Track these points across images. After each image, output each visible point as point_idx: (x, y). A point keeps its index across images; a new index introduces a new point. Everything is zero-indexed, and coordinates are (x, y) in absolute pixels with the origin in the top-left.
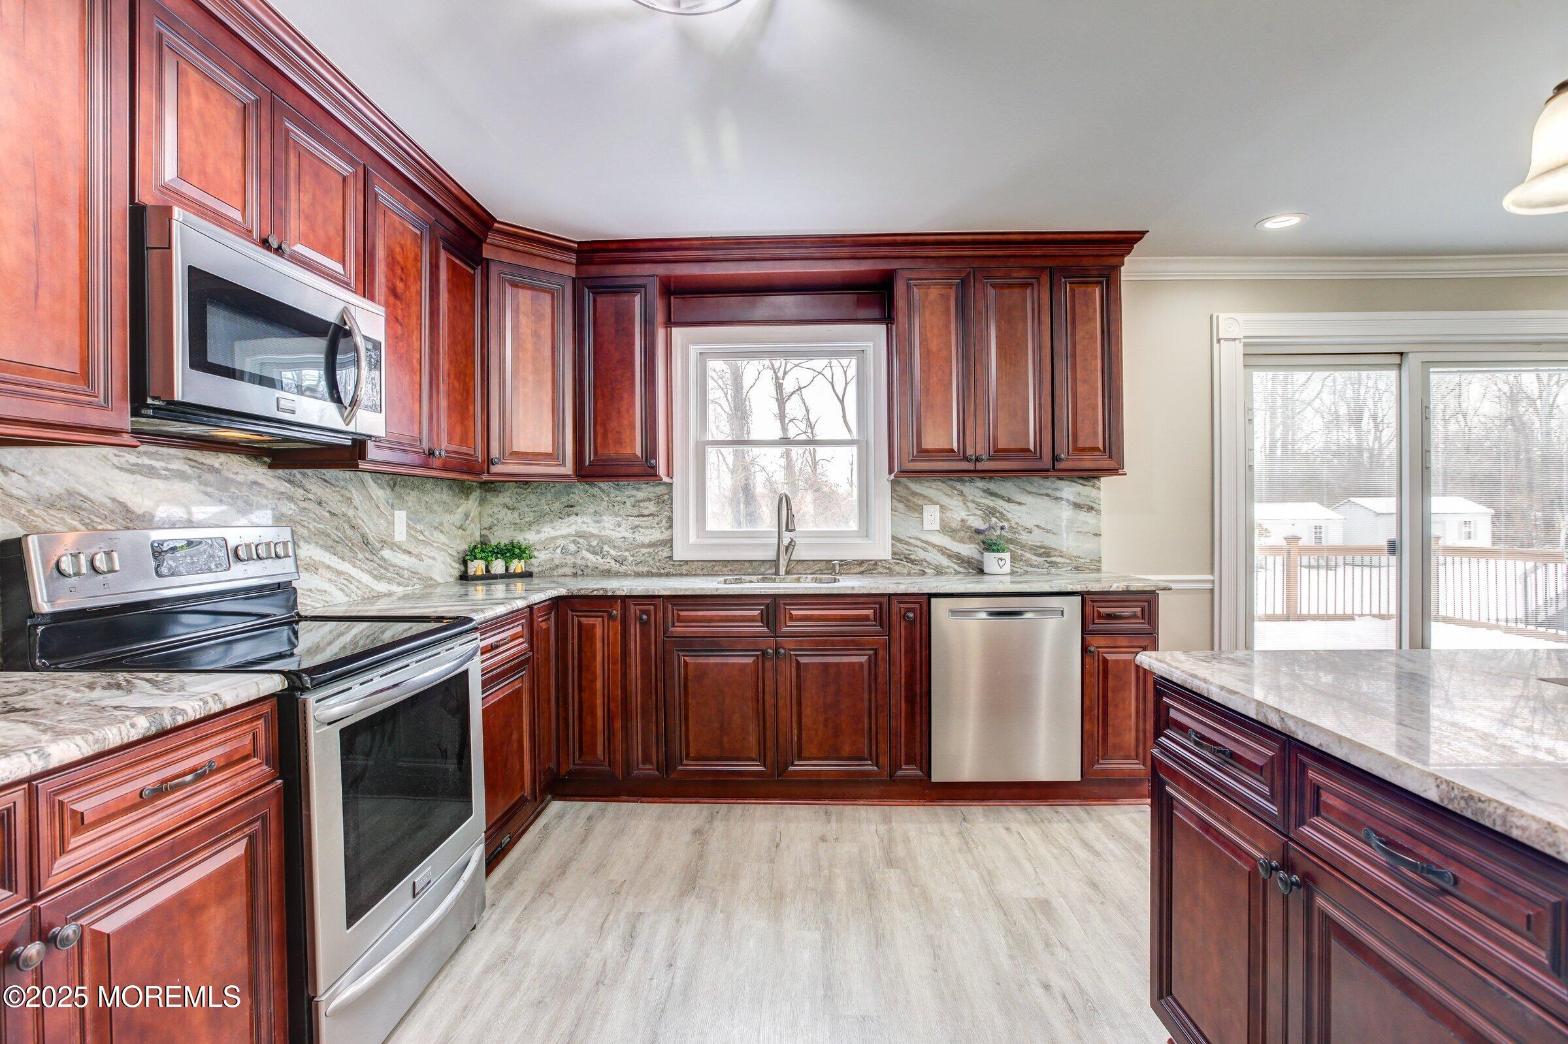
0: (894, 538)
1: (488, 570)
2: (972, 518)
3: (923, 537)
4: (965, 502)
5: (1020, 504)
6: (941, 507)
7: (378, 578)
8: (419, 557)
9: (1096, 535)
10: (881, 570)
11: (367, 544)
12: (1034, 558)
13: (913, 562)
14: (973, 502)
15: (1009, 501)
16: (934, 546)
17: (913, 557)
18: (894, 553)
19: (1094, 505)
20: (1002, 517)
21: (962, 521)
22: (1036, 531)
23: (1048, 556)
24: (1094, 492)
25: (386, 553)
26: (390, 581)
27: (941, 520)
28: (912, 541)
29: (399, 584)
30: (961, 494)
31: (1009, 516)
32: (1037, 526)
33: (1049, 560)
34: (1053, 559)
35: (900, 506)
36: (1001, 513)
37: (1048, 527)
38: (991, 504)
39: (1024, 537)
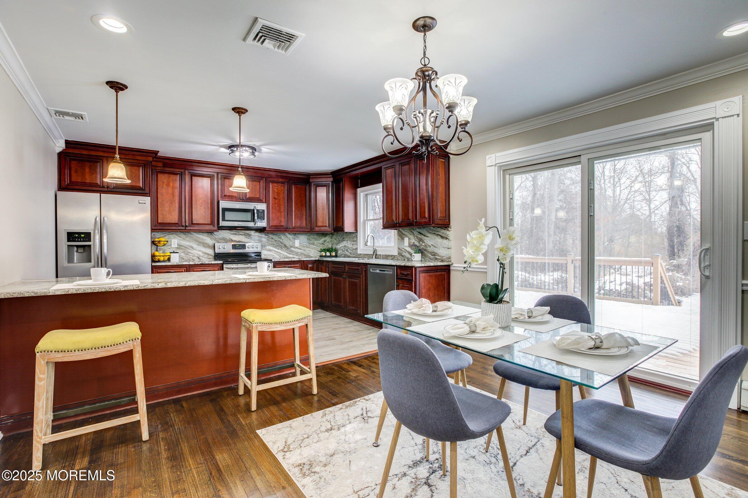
0: (399, 248)
1: (331, 255)
2: (416, 242)
3: (404, 248)
4: (414, 236)
5: (427, 237)
6: (409, 238)
7: (290, 254)
8: (305, 251)
9: (448, 248)
10: (396, 258)
11: (286, 246)
12: (431, 256)
13: (402, 256)
14: (416, 236)
15: (425, 236)
16: (407, 251)
17: (402, 254)
18: (398, 253)
19: (448, 237)
20: (423, 242)
21: (414, 243)
22: (432, 247)
23: (435, 256)
24: (448, 232)
25: (292, 249)
26: (293, 255)
27: (409, 243)
28: (402, 249)
29: (297, 256)
30: (413, 234)
31: (425, 241)
32: (432, 245)
33: (435, 257)
34: (436, 257)
35: (400, 238)
36: (423, 240)
37: (435, 245)
38: (420, 237)
39: (429, 249)
